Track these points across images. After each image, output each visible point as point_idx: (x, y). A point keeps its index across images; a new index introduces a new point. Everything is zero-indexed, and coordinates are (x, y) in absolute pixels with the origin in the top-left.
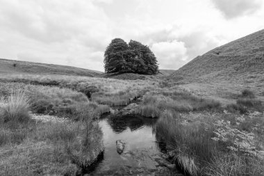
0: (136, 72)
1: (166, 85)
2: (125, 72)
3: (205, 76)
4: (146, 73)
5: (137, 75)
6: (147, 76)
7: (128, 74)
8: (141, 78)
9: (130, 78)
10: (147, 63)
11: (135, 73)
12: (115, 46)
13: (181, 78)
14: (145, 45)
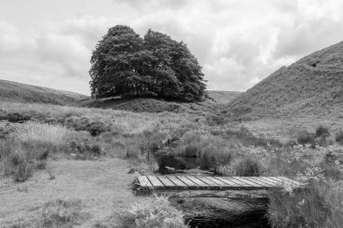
0: (161, 96)
1: (219, 122)
2: (137, 96)
3: (287, 107)
4: (181, 99)
5: (163, 103)
6: (183, 106)
7: (144, 101)
8: (171, 109)
9: (150, 109)
10: (181, 79)
11: (158, 98)
12: (116, 42)
13: (248, 110)
14: (179, 41)
